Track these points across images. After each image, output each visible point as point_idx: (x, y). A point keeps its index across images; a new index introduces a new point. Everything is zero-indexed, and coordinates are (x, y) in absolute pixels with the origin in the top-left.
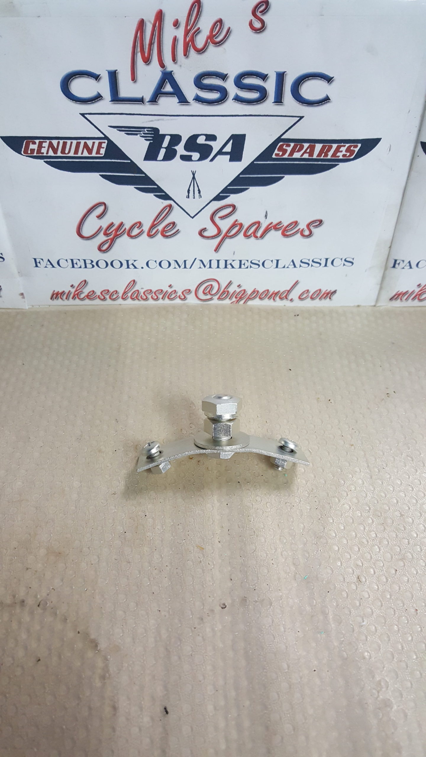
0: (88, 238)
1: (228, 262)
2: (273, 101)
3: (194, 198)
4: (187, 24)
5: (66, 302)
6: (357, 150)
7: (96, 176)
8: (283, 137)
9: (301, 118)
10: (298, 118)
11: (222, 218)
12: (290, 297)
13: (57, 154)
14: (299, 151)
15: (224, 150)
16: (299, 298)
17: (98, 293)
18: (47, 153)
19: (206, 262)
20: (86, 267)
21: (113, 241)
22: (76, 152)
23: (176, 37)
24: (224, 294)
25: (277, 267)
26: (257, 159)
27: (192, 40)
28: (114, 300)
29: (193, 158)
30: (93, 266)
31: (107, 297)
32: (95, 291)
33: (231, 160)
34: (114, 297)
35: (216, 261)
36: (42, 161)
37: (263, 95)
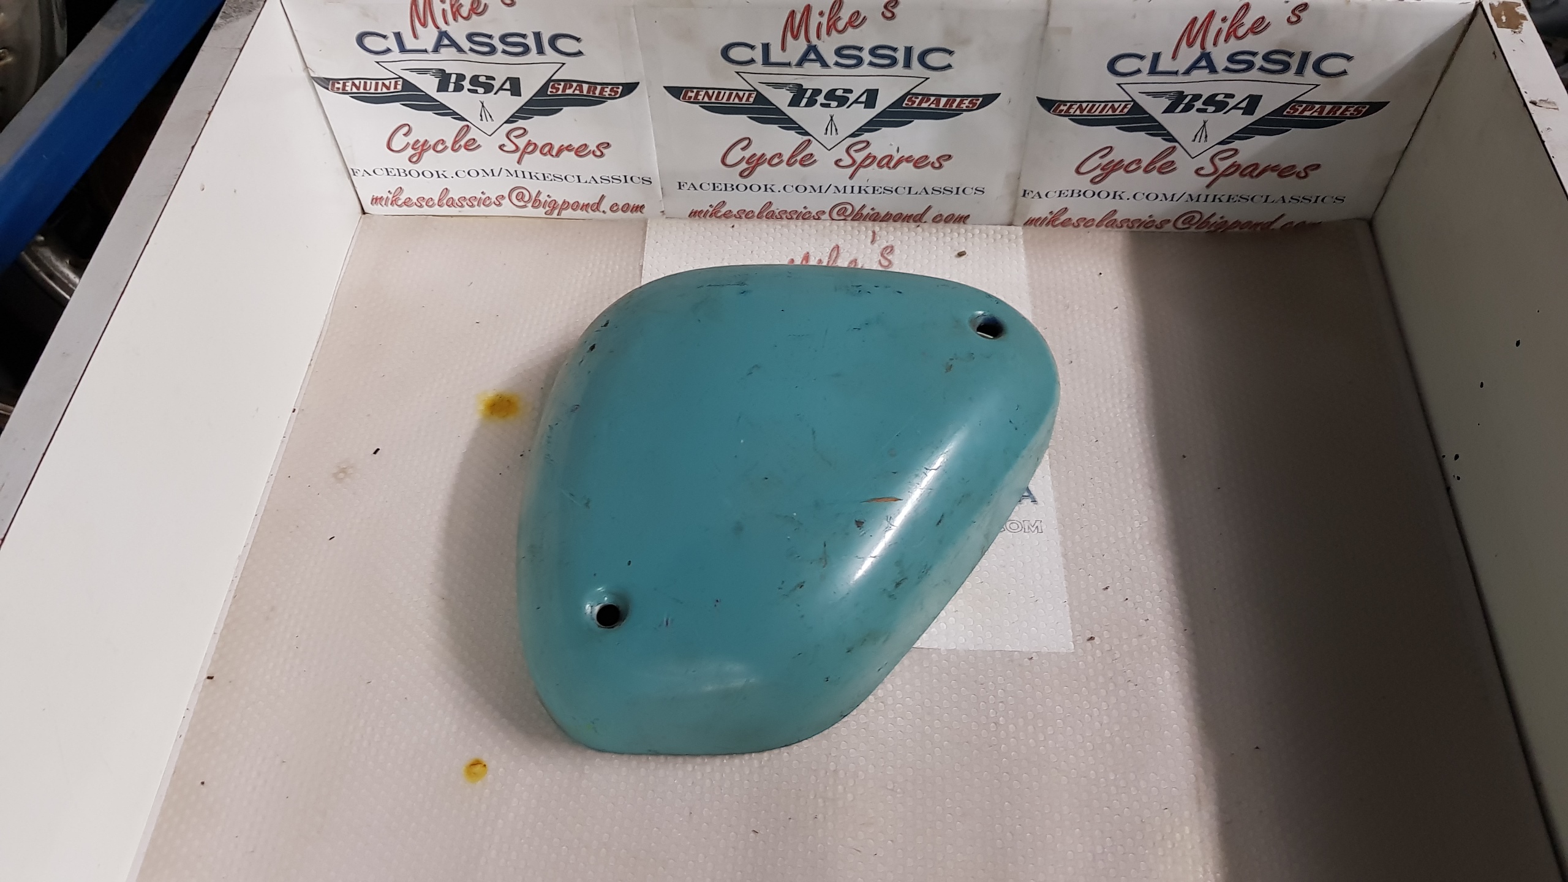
0: (731, 166)
1: (862, 188)
2: (902, 65)
3: (831, 134)
4: (830, 14)
5: (705, 219)
6: (979, 102)
7: (745, 117)
8: (913, 91)
9: (927, 79)
10: (924, 79)
11: (856, 151)
12: (923, 221)
13: (711, 100)
14: (926, 102)
15: (860, 100)
17: (735, 212)
18: (703, 99)
19: (841, 188)
20: (726, 190)
21: (754, 169)
22: (729, 99)
23: (820, 23)
24: (858, 216)
25: (910, 193)
26: (889, 107)
27: (835, 24)
28: (749, 217)
29: (831, 107)
30: (733, 189)
31: (743, 216)
32: (732, 210)
33: (864, 108)
34: (750, 215)
35: (851, 188)
36: (697, 105)
37: (894, 62)
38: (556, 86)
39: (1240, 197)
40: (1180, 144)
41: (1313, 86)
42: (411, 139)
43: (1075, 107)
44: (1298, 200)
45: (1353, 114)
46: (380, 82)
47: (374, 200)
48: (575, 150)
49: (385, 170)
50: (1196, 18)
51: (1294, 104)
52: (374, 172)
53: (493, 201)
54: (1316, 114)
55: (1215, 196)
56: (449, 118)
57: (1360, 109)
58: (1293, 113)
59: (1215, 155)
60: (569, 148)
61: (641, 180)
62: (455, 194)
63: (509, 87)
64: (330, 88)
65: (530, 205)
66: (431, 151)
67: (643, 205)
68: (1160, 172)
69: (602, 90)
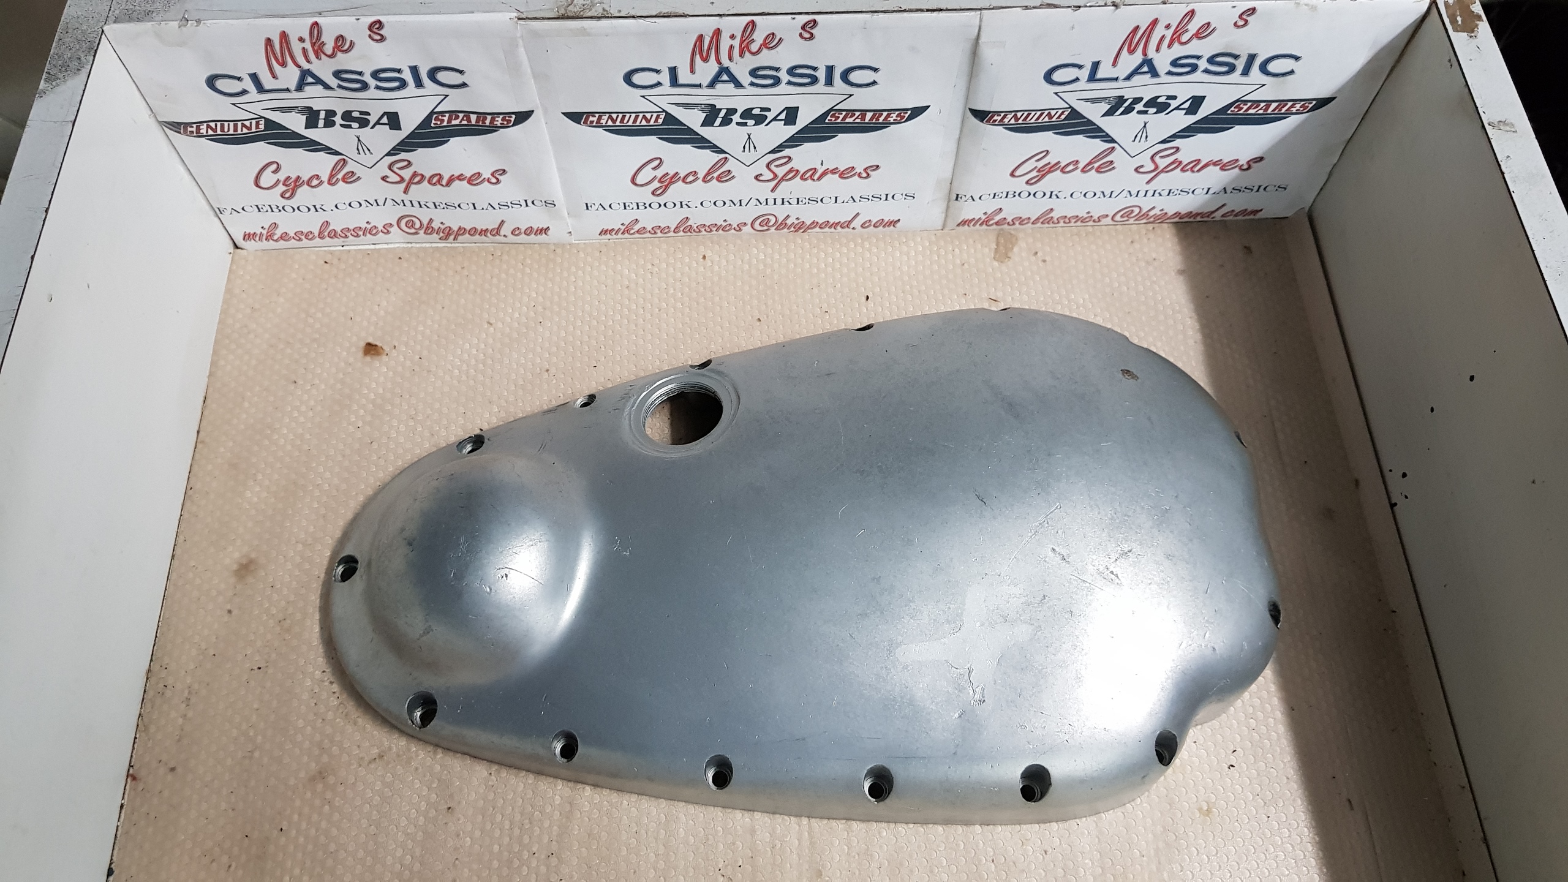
0: (642, 185)
1: (785, 200)
2: (824, 84)
3: (750, 152)
4: (742, 37)
5: (615, 237)
6: (907, 116)
7: (654, 138)
8: (834, 108)
9: (851, 95)
10: (848, 96)
11: (777, 166)
12: (852, 227)
13: (615, 123)
14: (850, 117)
15: (778, 118)
16: (862, 226)
17: (649, 229)
18: (606, 123)
19: (763, 200)
20: (638, 208)
21: (667, 187)
22: (635, 121)
23: (732, 45)
24: (781, 225)
25: (836, 202)
26: (810, 124)
27: (747, 46)
28: (665, 233)
29: (748, 124)
30: (646, 208)
31: (658, 231)
32: (646, 227)
33: (784, 125)
34: (666, 231)
35: (773, 200)
36: (601, 129)
37: (814, 80)
38: (440, 117)
39: (1181, 191)
40: (1121, 146)
41: (1260, 86)
42: (281, 176)
43: (1010, 116)
44: (1240, 191)
45: (1299, 110)
46: (239, 124)
47: (247, 237)
48: (467, 179)
49: (256, 207)
50: (1138, 26)
51: (1239, 103)
52: (243, 209)
53: (380, 230)
54: (1261, 112)
55: (1155, 191)
56: (322, 153)
57: (1307, 105)
58: (1238, 111)
59: (1155, 154)
60: (460, 178)
61: (544, 203)
62: (337, 226)
63: (387, 122)
64: (182, 131)
65: (422, 232)
66: (305, 187)
67: (548, 227)
68: (1098, 171)
69: (493, 120)
